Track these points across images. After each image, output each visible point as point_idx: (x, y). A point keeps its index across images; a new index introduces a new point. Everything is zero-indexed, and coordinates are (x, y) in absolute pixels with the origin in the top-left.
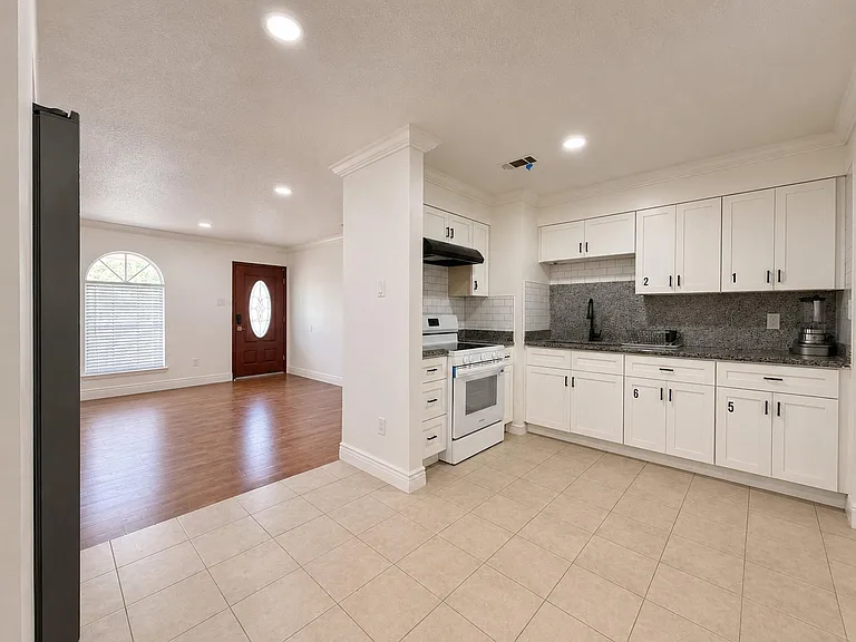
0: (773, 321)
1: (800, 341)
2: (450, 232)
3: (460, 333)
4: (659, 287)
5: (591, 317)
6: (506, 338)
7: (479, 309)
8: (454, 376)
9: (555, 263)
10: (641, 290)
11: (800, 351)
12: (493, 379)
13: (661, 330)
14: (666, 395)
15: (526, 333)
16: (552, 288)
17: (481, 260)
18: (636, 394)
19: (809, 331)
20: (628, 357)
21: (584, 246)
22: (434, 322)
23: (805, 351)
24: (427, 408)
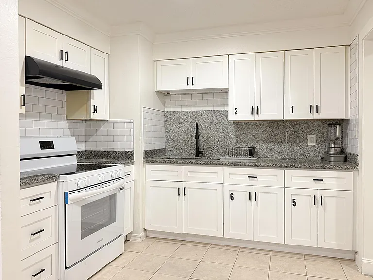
0: (312, 140)
1: (328, 153)
2: (63, 55)
3: (80, 154)
4: (244, 115)
5: (197, 138)
6: (126, 157)
7: (100, 132)
8: (66, 202)
9: (168, 93)
10: (232, 117)
11: (330, 159)
12: (112, 198)
13: (245, 147)
14: (253, 196)
15: (146, 152)
16: (166, 114)
17: (99, 86)
18: (232, 198)
19: (333, 146)
20: (226, 169)
21: (190, 80)
22: (47, 145)
23: (332, 159)
24: (31, 241)
